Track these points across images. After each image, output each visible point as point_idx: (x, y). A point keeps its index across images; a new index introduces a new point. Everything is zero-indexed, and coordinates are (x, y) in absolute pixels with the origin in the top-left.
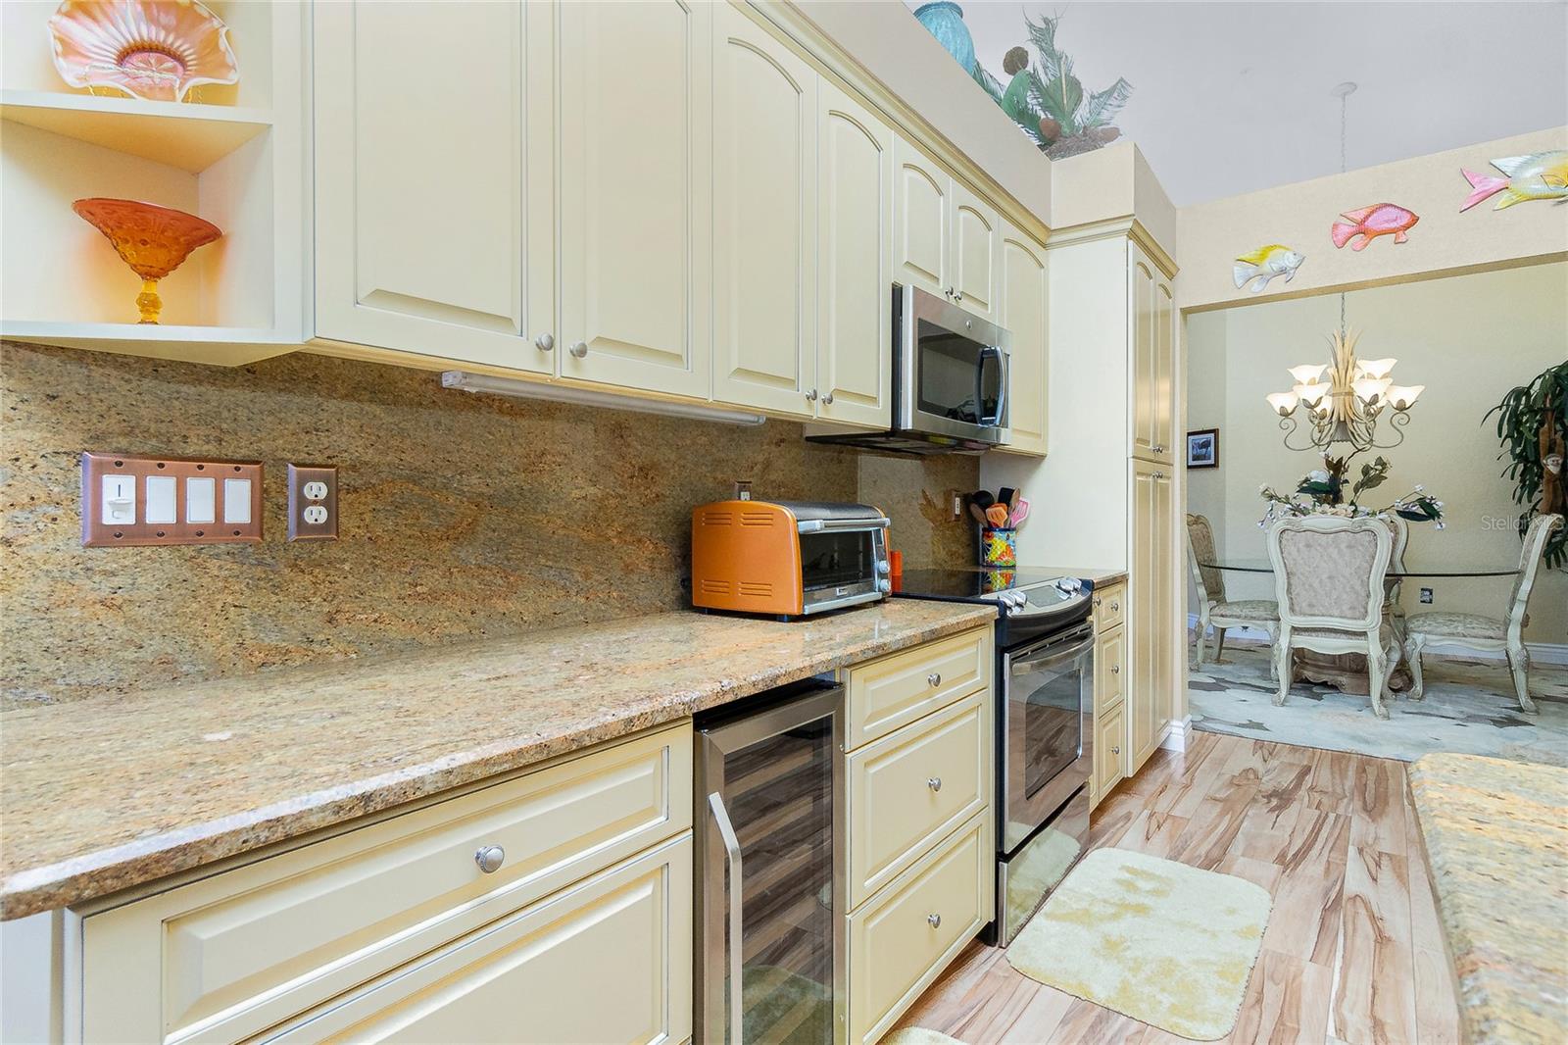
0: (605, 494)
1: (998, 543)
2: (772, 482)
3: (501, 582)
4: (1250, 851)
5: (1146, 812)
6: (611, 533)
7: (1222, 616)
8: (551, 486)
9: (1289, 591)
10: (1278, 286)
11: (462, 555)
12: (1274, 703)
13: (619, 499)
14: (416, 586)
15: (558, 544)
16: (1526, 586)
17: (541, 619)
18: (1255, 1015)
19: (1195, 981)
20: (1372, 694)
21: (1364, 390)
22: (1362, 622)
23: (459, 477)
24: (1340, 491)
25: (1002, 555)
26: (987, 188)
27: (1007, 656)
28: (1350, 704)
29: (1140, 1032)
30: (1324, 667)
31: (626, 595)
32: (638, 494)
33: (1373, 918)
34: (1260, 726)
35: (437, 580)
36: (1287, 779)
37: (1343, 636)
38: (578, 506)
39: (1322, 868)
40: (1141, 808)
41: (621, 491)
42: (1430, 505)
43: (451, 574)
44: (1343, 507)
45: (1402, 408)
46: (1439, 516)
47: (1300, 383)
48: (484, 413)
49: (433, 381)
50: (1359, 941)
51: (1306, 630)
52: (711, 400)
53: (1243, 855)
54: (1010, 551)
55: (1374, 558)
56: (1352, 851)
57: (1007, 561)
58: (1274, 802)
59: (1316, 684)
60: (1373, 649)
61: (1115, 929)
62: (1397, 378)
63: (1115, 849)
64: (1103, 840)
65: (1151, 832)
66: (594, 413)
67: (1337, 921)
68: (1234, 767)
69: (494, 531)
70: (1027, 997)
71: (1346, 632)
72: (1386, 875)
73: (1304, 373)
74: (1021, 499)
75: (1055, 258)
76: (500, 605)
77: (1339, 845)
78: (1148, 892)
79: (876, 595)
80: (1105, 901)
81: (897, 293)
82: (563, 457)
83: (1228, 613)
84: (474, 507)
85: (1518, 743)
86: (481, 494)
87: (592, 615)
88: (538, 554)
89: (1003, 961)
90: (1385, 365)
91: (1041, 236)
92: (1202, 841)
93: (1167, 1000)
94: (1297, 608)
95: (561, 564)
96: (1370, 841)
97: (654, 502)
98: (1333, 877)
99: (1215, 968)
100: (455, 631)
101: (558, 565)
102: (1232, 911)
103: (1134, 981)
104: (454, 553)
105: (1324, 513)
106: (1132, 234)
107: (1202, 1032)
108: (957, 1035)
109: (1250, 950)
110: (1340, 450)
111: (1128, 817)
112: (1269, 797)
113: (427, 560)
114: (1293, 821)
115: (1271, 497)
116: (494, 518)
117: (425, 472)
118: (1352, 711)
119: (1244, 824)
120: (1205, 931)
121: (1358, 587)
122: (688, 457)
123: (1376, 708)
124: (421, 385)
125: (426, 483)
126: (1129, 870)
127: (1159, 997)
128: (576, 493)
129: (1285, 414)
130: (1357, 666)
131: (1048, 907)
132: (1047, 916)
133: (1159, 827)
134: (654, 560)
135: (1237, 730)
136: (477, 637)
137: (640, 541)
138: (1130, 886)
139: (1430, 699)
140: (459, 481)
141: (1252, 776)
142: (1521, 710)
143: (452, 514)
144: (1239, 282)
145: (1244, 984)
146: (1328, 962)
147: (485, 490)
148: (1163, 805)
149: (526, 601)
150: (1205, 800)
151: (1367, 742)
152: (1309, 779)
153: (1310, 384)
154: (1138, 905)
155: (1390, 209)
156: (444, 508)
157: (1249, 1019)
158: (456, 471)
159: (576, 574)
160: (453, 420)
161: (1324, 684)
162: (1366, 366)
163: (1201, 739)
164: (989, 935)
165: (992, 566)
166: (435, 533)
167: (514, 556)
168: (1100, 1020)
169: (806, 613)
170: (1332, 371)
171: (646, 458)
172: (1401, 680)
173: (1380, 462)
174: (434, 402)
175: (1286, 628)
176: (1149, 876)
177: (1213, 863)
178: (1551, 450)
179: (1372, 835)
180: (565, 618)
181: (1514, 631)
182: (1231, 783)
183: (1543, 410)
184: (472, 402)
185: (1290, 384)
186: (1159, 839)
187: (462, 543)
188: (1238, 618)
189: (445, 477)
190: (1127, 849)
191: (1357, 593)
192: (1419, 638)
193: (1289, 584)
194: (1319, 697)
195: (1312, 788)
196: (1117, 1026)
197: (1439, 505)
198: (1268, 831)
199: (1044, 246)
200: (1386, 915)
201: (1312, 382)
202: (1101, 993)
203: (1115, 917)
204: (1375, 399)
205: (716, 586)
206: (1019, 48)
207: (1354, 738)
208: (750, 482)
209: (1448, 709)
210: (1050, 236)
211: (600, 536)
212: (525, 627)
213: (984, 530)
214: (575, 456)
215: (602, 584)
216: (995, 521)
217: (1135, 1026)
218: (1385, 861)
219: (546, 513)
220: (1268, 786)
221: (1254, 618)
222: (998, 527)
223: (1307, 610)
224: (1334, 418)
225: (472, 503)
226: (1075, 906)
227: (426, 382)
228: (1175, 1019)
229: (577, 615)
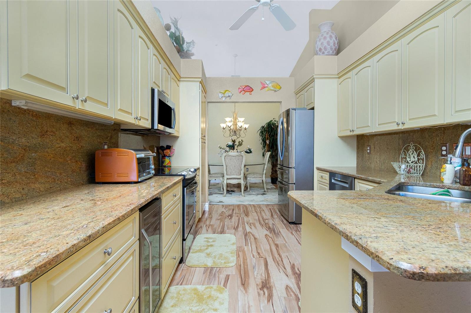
0: (66, 146)
1: (167, 160)
2: (113, 142)
3: (33, 177)
4: (228, 228)
5: (205, 225)
6: (68, 159)
7: (211, 177)
8: (49, 143)
9: (226, 170)
10: (228, 100)
11: (19, 168)
12: (223, 196)
13: (70, 148)
14: (2, 180)
15: (52, 163)
16: (266, 167)
17: (46, 190)
18: (239, 259)
19: (227, 256)
20: (242, 191)
21: (239, 124)
22: (240, 176)
23: (18, 139)
24: (234, 147)
25: (168, 163)
26: (169, 64)
27: (185, 188)
28: (237, 195)
29: (220, 270)
30: (231, 187)
31: (73, 180)
32: (76, 146)
33: (252, 235)
34: (222, 202)
35: (10, 178)
36: (230, 212)
37: (236, 179)
38: (58, 150)
39: (242, 228)
40: (203, 224)
41: (71, 145)
42: (250, 150)
43: (15, 175)
44: (235, 150)
45: (245, 129)
46: (252, 152)
47: (227, 122)
48: (27, 116)
49: (8, 103)
50: (252, 239)
51: (229, 179)
52: (113, 118)
53: (227, 229)
54: (170, 162)
55: (242, 162)
56: (246, 224)
57: (169, 165)
58: (230, 217)
59: (230, 191)
60: (242, 182)
61: (208, 251)
62: (245, 122)
63: (201, 235)
64: (198, 233)
65: (207, 229)
66: (63, 118)
67: (247, 237)
68: (220, 212)
69: (30, 159)
70: (194, 271)
71: (237, 178)
72: (253, 227)
73: (228, 119)
74: (173, 148)
75: (182, 84)
76: (33, 186)
77: (243, 223)
78: (212, 241)
79: (151, 175)
80: (204, 246)
81: (153, 91)
82: (53, 133)
83: (212, 176)
84: (23, 150)
85: (266, 198)
86: (26, 146)
87: (63, 187)
88: (45, 167)
89: (185, 266)
90: (243, 119)
91: (179, 78)
92: (219, 228)
93: (223, 262)
94: (228, 174)
95: (53, 170)
96: (248, 221)
97: (81, 149)
98: (244, 230)
99: (230, 252)
100: (17, 196)
101: (52, 170)
102: (229, 241)
103: (215, 260)
104: (16, 167)
105: (232, 152)
106: (201, 83)
107: (231, 265)
108: (181, 284)
109: (234, 247)
110: (234, 138)
111: (201, 227)
112: (228, 216)
113: (6, 170)
114: (234, 220)
115: (221, 148)
116: (30, 154)
117: (5, 137)
118: (238, 196)
119: (225, 223)
120: (225, 246)
121: (239, 168)
122: (90, 134)
123: (243, 194)
124: (4, 104)
125: (6, 141)
126: (207, 238)
127: (221, 261)
128: (57, 145)
129: (224, 129)
130: (239, 186)
131: (191, 251)
132: (192, 253)
133: (209, 228)
134: (81, 168)
135: (218, 203)
136: (24, 198)
137: (76, 162)
138: (208, 242)
139: (250, 192)
140: (18, 141)
141: (224, 213)
142: (265, 191)
143: (15, 153)
144: (220, 97)
145: (236, 254)
146: (248, 245)
147: (27, 144)
148: (208, 223)
149: (41, 184)
150: (216, 220)
151: (242, 202)
152: (234, 211)
153: (228, 122)
154: (210, 245)
155: (249, 87)
156: (13, 151)
157: (238, 260)
158: (17, 137)
159: (57, 173)
160: (15, 118)
161: (232, 191)
162: (240, 119)
163: (211, 207)
164: (181, 261)
165: (165, 167)
166: (10, 160)
167: (37, 168)
168: (211, 270)
169: (139, 181)
170: (233, 119)
171: (78, 134)
172: (246, 188)
173: (242, 140)
174: (9, 111)
175: (225, 179)
176: (211, 238)
177: (222, 232)
178: (267, 139)
179: (248, 220)
180: (54, 189)
181: (264, 176)
182: (220, 215)
183: (266, 131)
184: (22, 112)
185: (225, 122)
186: (210, 230)
187: (19, 164)
188: (214, 177)
189: (13, 139)
190: (204, 234)
191: (239, 170)
192: (249, 178)
193: (226, 168)
194: (231, 194)
195: (235, 213)
196: (215, 270)
197: (252, 150)
198: (230, 223)
199: (179, 81)
200: (255, 234)
201: (229, 122)
202: (210, 264)
203: (207, 249)
204: (241, 127)
205: (103, 175)
206: (169, 24)
207: (240, 201)
208: (107, 143)
209: (254, 193)
210: (180, 79)
211: (65, 160)
212: (41, 193)
213: (162, 157)
214: (57, 133)
215: (65, 176)
216: (166, 154)
217: (218, 269)
218: (252, 224)
219: (48, 152)
220: (227, 214)
221: (217, 177)
222: (167, 156)
223: (230, 174)
224: (233, 130)
225: (23, 149)
226: (198, 249)
227: (6, 103)
228: (226, 264)
229: (57, 187)
